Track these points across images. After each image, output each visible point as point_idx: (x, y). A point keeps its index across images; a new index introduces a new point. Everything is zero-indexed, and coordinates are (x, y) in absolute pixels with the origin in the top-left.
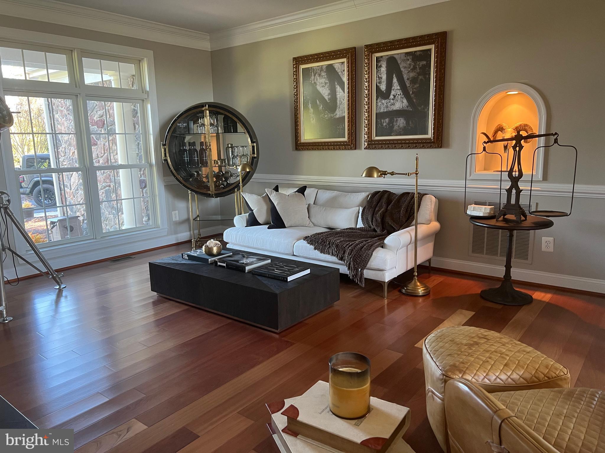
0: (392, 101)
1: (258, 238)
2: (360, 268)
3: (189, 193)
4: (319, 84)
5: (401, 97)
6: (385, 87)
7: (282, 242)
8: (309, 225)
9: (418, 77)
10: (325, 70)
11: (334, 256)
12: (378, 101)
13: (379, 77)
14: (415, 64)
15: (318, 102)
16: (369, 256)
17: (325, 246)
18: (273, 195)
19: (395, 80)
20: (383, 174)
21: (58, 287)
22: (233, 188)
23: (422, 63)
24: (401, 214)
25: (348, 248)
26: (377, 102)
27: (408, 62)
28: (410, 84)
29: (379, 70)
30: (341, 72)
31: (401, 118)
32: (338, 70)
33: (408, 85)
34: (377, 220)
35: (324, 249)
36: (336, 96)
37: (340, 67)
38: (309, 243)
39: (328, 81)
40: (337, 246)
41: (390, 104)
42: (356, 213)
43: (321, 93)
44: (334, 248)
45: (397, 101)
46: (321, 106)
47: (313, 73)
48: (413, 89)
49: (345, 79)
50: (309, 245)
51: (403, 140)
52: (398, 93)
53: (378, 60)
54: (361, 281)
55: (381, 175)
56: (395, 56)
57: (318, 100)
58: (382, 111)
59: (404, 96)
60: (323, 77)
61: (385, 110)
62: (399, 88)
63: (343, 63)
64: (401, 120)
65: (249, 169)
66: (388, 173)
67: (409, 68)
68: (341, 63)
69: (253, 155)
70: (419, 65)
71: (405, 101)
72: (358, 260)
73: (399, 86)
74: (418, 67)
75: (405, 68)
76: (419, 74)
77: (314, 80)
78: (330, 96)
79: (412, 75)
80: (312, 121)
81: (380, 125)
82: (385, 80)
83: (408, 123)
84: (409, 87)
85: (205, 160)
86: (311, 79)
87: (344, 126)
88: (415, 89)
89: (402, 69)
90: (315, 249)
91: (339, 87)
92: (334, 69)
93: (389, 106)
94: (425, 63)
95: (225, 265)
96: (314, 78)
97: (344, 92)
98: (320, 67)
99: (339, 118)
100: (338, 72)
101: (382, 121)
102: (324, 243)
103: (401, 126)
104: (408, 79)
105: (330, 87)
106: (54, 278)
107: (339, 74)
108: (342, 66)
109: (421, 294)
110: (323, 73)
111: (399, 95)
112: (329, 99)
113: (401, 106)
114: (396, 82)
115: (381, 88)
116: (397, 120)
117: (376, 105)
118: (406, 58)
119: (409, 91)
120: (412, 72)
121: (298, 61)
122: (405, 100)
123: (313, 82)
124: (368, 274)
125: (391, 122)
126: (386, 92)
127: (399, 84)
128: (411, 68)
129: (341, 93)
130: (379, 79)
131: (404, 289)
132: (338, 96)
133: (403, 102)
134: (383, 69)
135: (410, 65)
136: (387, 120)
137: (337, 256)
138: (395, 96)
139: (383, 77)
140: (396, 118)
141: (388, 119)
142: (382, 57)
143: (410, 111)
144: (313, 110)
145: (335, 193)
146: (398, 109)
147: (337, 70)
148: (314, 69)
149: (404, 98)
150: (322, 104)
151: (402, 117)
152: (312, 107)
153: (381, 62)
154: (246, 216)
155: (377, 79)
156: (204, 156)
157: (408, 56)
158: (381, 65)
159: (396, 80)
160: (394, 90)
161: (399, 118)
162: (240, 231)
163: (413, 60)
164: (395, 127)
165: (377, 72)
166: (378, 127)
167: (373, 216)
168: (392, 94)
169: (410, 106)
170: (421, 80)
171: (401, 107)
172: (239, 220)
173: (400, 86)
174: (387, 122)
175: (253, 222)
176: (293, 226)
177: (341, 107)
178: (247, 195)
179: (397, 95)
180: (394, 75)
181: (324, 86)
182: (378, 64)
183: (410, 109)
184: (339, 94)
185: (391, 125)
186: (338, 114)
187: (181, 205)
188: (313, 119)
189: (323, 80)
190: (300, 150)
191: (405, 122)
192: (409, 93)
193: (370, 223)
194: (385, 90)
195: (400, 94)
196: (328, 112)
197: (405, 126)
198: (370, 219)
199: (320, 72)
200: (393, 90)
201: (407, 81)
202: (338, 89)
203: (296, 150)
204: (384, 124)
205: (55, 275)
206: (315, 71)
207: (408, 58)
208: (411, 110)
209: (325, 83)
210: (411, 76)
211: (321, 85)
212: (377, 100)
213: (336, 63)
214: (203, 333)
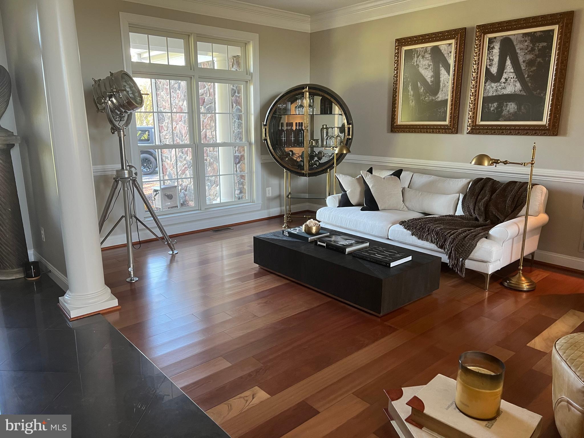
0: (503, 84)
1: (352, 220)
2: (461, 258)
3: (284, 171)
4: (421, 66)
5: (514, 81)
6: (496, 70)
7: (377, 225)
8: (403, 209)
9: (536, 60)
10: (429, 52)
11: (433, 243)
12: (487, 84)
13: (490, 59)
14: (534, 45)
15: (419, 85)
16: (473, 247)
17: (424, 232)
18: (368, 178)
19: (508, 62)
20: (496, 162)
21: (171, 253)
22: (326, 168)
23: (542, 45)
24: (507, 204)
25: (450, 236)
26: (485, 86)
27: (526, 44)
28: (526, 66)
29: (490, 52)
30: (447, 54)
31: (511, 103)
32: (444, 52)
33: (523, 68)
34: (479, 209)
35: (422, 235)
36: (440, 79)
37: (447, 49)
38: (406, 228)
39: (432, 63)
40: (437, 234)
41: (500, 87)
42: (456, 200)
43: (424, 75)
44: (434, 236)
45: (509, 84)
46: (422, 89)
47: (416, 54)
48: (528, 72)
49: (451, 61)
50: (405, 230)
51: (512, 126)
52: (510, 76)
53: (491, 41)
54: (461, 271)
55: (492, 163)
56: (511, 37)
57: (420, 82)
58: (490, 94)
59: (518, 80)
60: (427, 59)
61: (494, 94)
62: (512, 71)
63: (450, 44)
64: (511, 105)
65: (346, 151)
66: (501, 162)
67: (527, 50)
68: (448, 44)
69: (348, 137)
70: (538, 47)
71: (518, 85)
72: (459, 250)
73: (512, 69)
74: (536, 48)
75: (521, 49)
76: (537, 56)
77: (417, 62)
78: (433, 78)
79: (529, 57)
80: (411, 103)
81: (486, 109)
82: (497, 63)
83: (519, 109)
84: (524, 70)
85: (300, 140)
86: (413, 60)
87: (445, 109)
88: (531, 72)
89: (518, 51)
90: (413, 235)
91: (443, 69)
92: (440, 51)
93: (500, 89)
94: (545, 44)
95: (325, 245)
96: (417, 60)
97: (449, 74)
98: (425, 48)
99: (441, 101)
100: (444, 54)
101: (490, 105)
102: (423, 229)
103: (512, 111)
104: (524, 62)
105: (433, 69)
106: (169, 245)
107: (444, 56)
108: (449, 47)
109: (525, 290)
110: (427, 55)
111: (511, 78)
112: (432, 82)
113: (513, 90)
114: (510, 64)
115: (492, 71)
116: (507, 105)
117: (484, 88)
118: (523, 39)
119: (524, 74)
120: (529, 54)
121: (401, 42)
122: (519, 83)
123: (415, 64)
124: (469, 264)
125: (500, 108)
126: (496, 75)
127: (513, 67)
128: (528, 50)
129: (445, 76)
130: (490, 62)
131: (506, 282)
132: (442, 79)
133: (516, 86)
134: (496, 51)
135: (528, 47)
136: (495, 105)
137: (437, 244)
138: (506, 80)
139: (495, 59)
140: (506, 102)
141: (496, 103)
142: (495, 38)
143: (523, 95)
144: (413, 92)
145: (433, 178)
146: (509, 93)
147: (442, 51)
148: (417, 50)
149: (518, 82)
150: (423, 87)
151: (513, 102)
152: (412, 89)
153: (494, 43)
154: (338, 196)
155: (488, 61)
156: (299, 136)
157: (526, 37)
158: (493, 46)
159: (510, 62)
160: (507, 73)
161: (509, 102)
162: (333, 211)
163: (531, 41)
164: (504, 112)
165: (488, 54)
166: (485, 111)
167: (475, 204)
168: (503, 77)
169: (524, 90)
170: (540, 62)
171: (513, 92)
172: (332, 200)
173: (514, 69)
174: (495, 106)
175: (345, 202)
176: (386, 209)
177: (444, 90)
178: (341, 176)
179: (510, 78)
180: (508, 58)
181: (427, 68)
182: (490, 45)
183: (523, 93)
184: (443, 76)
185: (500, 109)
186: (440, 97)
187: (275, 182)
188: (413, 101)
189: (426, 62)
190: (395, 132)
191: (516, 107)
192: (524, 76)
193: (472, 211)
194: (497, 73)
195: (514, 77)
196: (430, 94)
197: (516, 112)
198: (471, 207)
199: (424, 53)
200: (505, 73)
201: (523, 63)
202: (443, 71)
203: (391, 132)
204: (492, 109)
205: (169, 242)
206: (418, 53)
207: (526, 39)
208: (525, 94)
209: (429, 65)
210: (527, 59)
211: (423, 67)
212: (485, 83)
213: (443, 45)
214: (306, 309)
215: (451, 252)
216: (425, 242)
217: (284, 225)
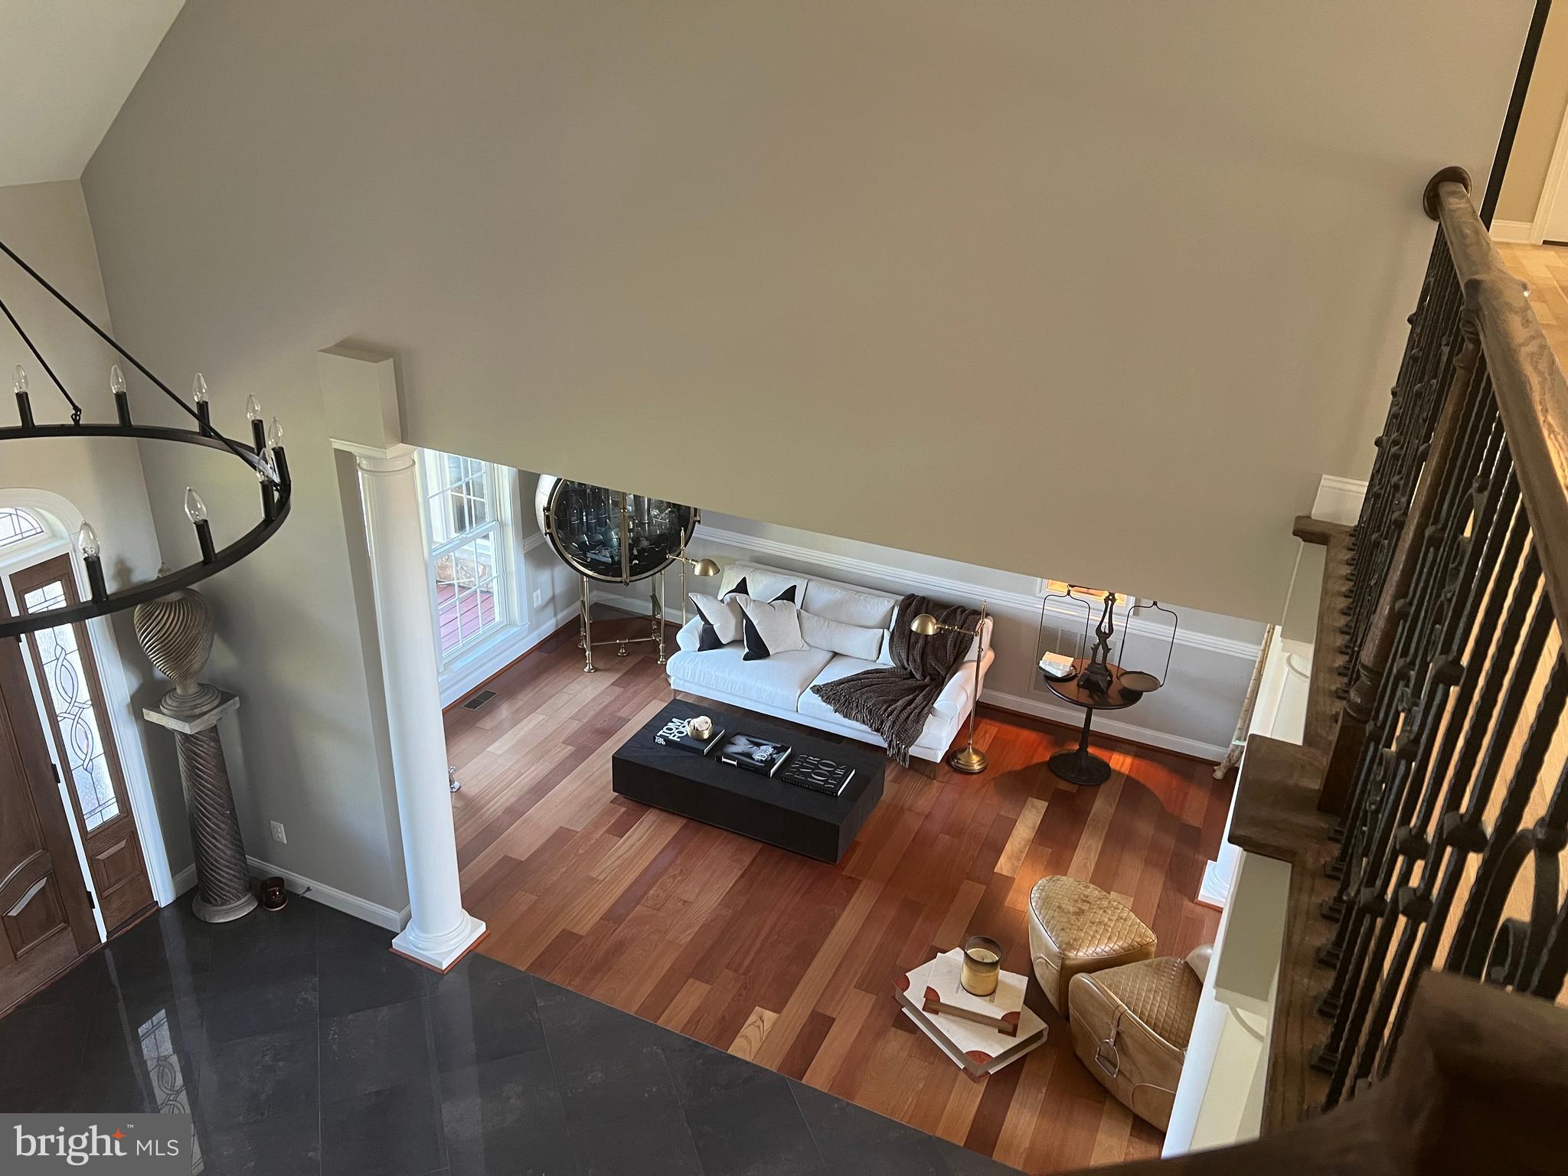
2: (904, 744)
11: (866, 725)
16: (919, 732)
18: (751, 609)
25: (888, 717)
34: (915, 660)
35: (849, 712)
38: (824, 701)
40: (870, 712)
42: (879, 640)
44: (865, 713)
54: (904, 759)
65: (713, 570)
72: (902, 735)
95: (735, 763)
131: (954, 760)
137: (871, 727)
154: (697, 628)
162: (698, 663)
167: (908, 652)
172: (688, 637)
175: (710, 640)
176: (779, 652)
178: (701, 600)
187: (545, 576)
193: (906, 663)
198: (904, 656)
214: (741, 872)
215: (892, 740)
216: (854, 722)
217: (587, 668)
